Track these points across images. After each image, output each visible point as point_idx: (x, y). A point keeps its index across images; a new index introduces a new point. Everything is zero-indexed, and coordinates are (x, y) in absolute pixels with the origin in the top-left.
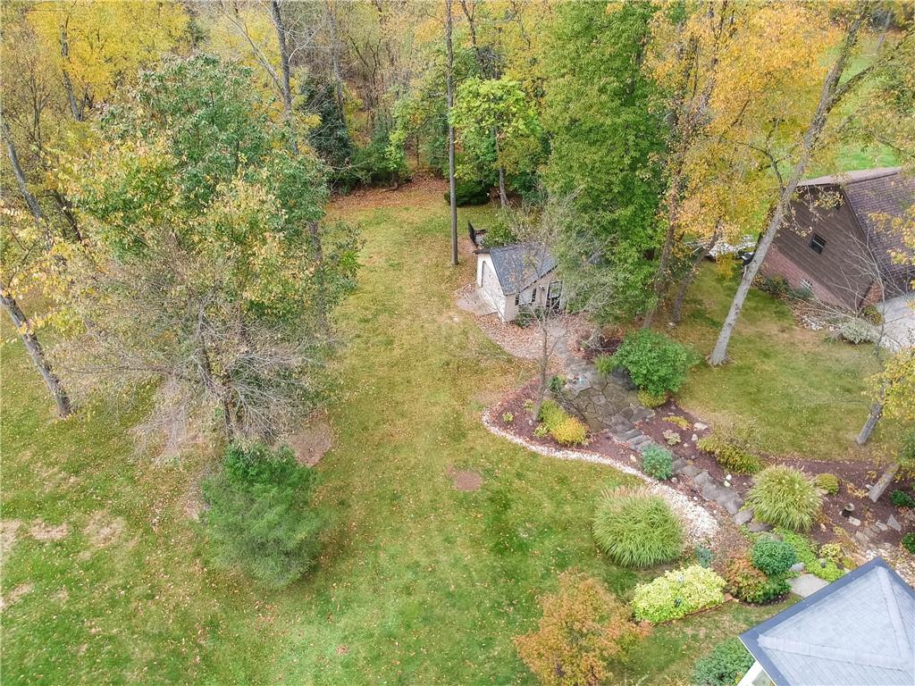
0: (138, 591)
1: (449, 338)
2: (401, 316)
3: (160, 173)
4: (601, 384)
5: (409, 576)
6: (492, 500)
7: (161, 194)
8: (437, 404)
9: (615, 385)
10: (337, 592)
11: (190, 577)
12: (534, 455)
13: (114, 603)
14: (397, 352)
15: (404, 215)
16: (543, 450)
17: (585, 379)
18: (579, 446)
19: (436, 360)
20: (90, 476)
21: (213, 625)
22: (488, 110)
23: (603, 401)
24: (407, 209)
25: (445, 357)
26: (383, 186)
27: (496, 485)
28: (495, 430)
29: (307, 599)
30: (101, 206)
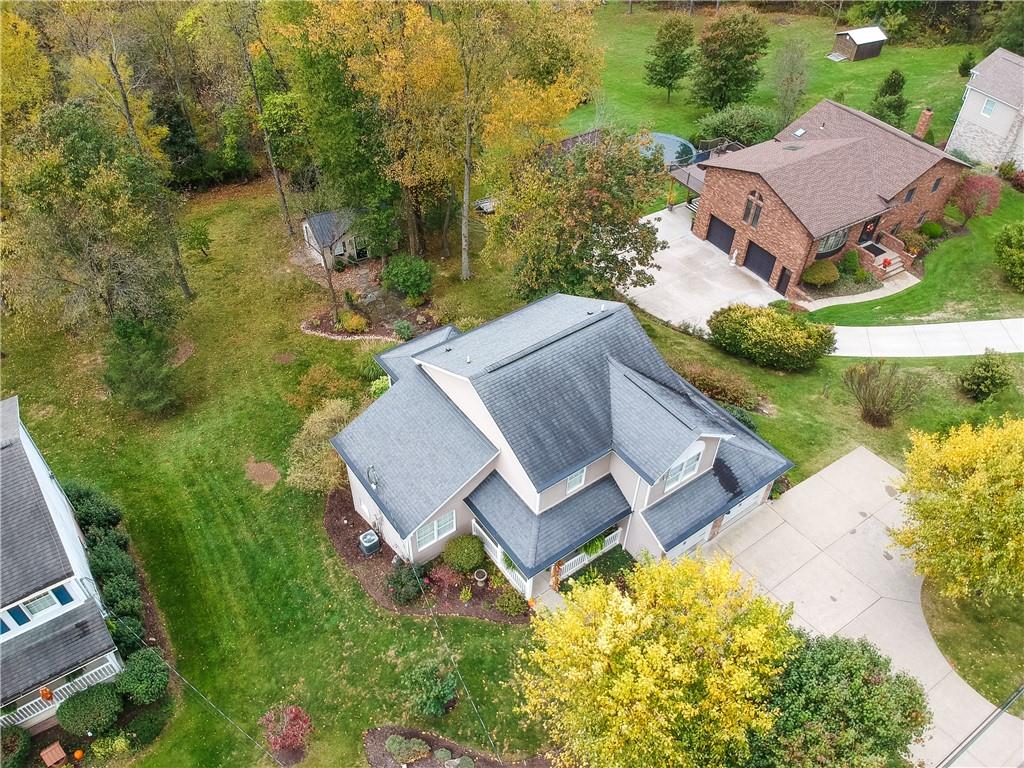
0: (70, 434)
1: (281, 283)
2: (246, 273)
3: (58, 167)
4: (383, 297)
5: (243, 402)
6: (299, 365)
7: (59, 179)
8: (271, 322)
9: (392, 297)
10: (197, 416)
11: (104, 424)
12: (333, 341)
13: (56, 441)
14: (241, 295)
15: (253, 203)
16: (340, 338)
17: (372, 296)
18: (363, 332)
19: (270, 297)
20: (25, 389)
21: (122, 440)
22: (285, 115)
23: (384, 306)
24: (255, 198)
25: (278, 294)
26: (236, 183)
27: (304, 358)
28: (308, 332)
29: (179, 422)
30: (28, 188)
